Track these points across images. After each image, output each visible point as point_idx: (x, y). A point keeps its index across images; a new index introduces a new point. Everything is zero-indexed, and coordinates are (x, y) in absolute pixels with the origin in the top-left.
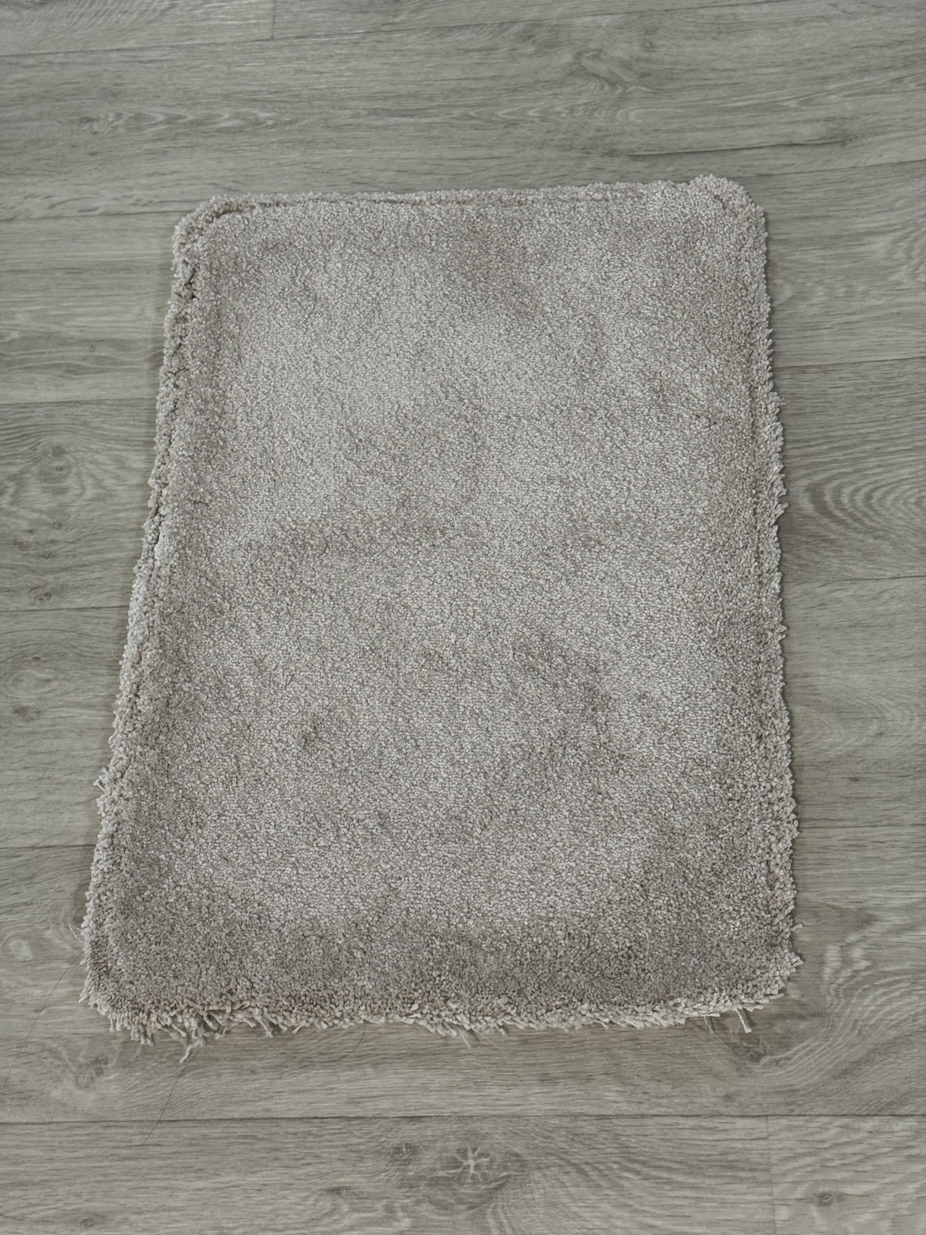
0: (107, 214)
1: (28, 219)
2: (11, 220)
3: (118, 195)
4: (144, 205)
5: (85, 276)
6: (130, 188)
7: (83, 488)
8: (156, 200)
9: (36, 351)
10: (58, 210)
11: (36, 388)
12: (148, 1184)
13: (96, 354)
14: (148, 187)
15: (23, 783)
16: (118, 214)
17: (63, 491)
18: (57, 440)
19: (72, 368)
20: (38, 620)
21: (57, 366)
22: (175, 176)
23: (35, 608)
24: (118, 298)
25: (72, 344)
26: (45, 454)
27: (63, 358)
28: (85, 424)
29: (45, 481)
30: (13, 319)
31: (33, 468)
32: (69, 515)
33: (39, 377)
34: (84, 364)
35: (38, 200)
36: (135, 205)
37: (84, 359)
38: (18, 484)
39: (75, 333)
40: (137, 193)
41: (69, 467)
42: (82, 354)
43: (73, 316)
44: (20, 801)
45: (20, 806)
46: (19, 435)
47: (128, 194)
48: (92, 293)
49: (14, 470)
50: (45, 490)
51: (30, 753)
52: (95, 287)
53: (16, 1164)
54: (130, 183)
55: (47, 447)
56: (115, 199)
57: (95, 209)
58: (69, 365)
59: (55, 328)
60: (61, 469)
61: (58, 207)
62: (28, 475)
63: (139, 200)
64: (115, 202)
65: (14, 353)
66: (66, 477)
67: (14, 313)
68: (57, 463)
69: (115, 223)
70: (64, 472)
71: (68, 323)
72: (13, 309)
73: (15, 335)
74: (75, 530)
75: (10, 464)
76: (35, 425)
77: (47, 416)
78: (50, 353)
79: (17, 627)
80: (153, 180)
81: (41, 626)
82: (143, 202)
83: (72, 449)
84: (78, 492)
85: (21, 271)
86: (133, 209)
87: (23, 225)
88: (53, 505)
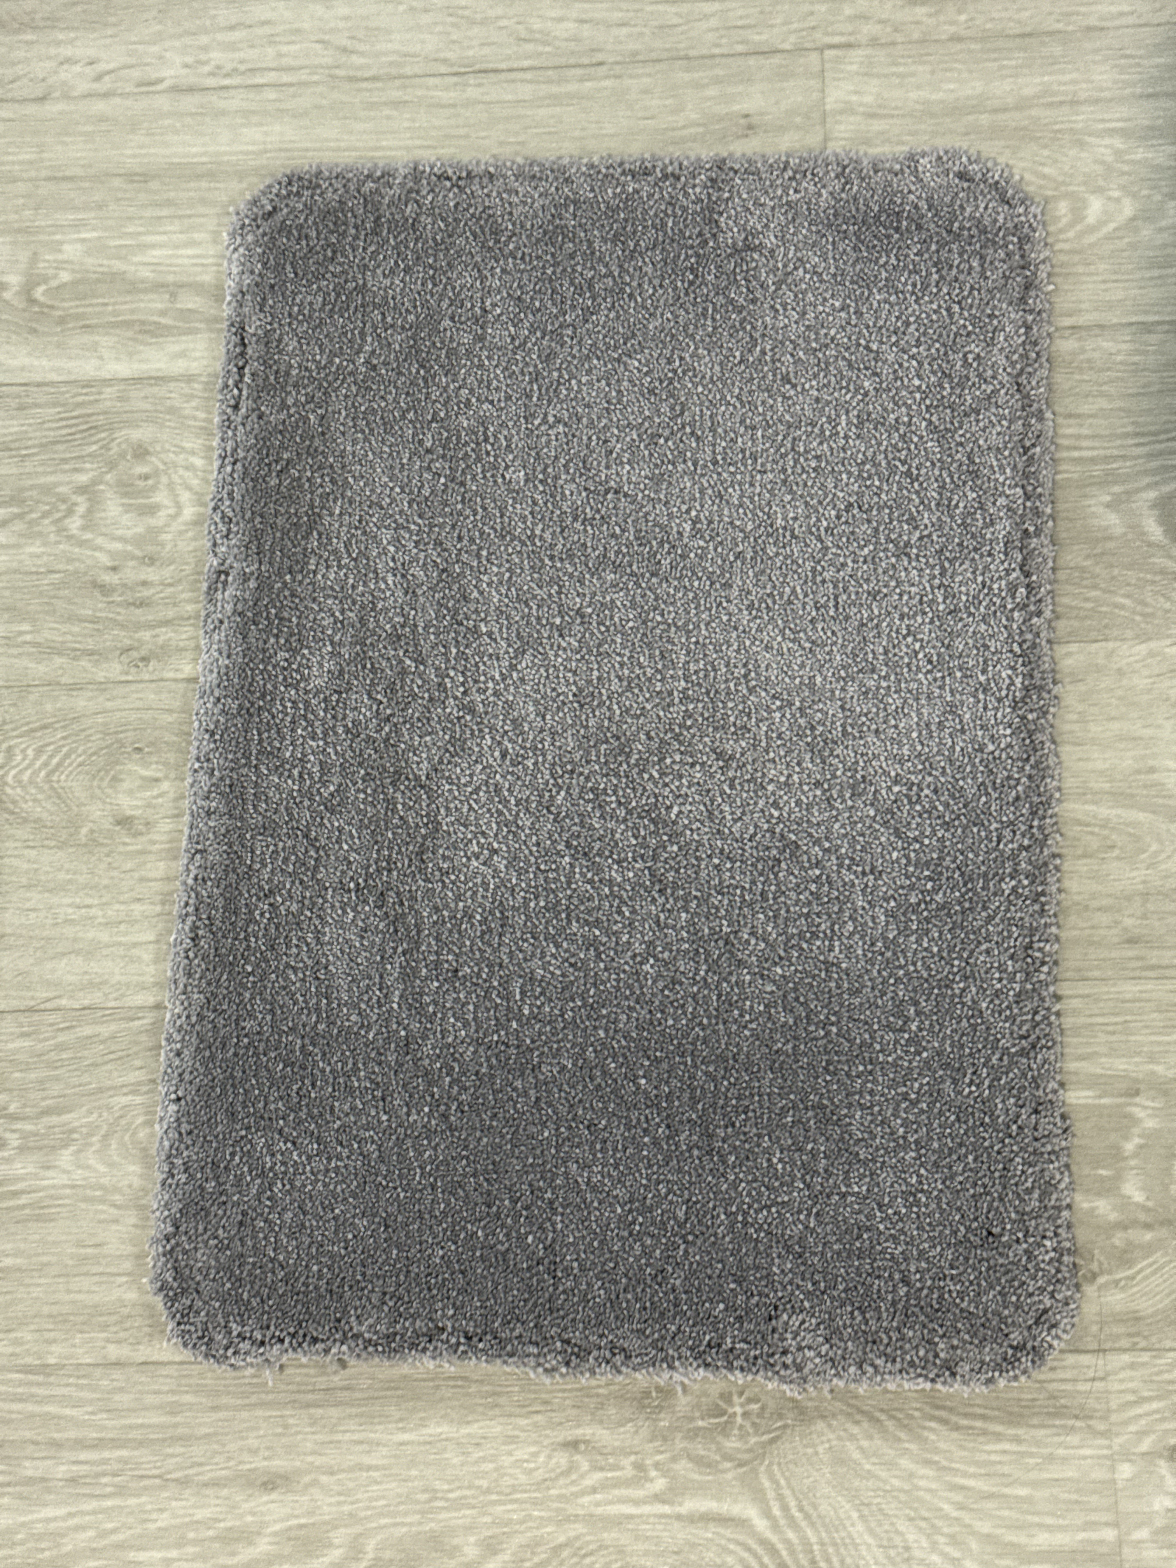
0: (177, 89)
1: (66, 97)
2: (42, 99)
3: (189, 60)
4: (228, 75)
5: (154, 185)
6: (205, 49)
7: (179, 506)
8: (242, 68)
9: (95, 301)
10: (106, 84)
11: (101, 358)
12: (339, 1437)
13: (179, 306)
14: (231, 47)
15: (136, 921)
16: (191, 90)
17: (152, 510)
18: (136, 435)
19: (147, 328)
20: (135, 696)
21: (127, 324)
22: (267, 30)
23: (130, 678)
24: (202, 220)
25: (145, 291)
26: (122, 455)
27: (132, 311)
28: (172, 410)
29: (126, 495)
30: (60, 251)
31: (108, 477)
32: (162, 545)
33: (105, 341)
34: (163, 321)
35: (77, 68)
36: (212, 74)
37: (163, 313)
38: (89, 499)
39: (146, 273)
40: (216, 56)
41: (156, 473)
42: (159, 306)
43: (143, 247)
44: (135, 945)
45: (135, 952)
46: (85, 427)
47: (203, 57)
48: (165, 212)
49: (83, 478)
50: (128, 508)
51: (142, 880)
52: (169, 203)
53: (172, 1413)
54: (204, 39)
55: (124, 446)
56: (186, 66)
57: (160, 81)
58: (143, 323)
59: (118, 265)
60: (146, 477)
61: (107, 78)
62: (102, 487)
63: (218, 67)
64: (187, 70)
65: (66, 305)
66: (154, 488)
67: (61, 243)
68: (141, 469)
69: (189, 102)
70: (150, 482)
71: (136, 259)
72: (58, 237)
73: (65, 277)
74: (172, 567)
75: (76, 470)
76: (105, 413)
77: (120, 399)
78: (114, 304)
79: (109, 704)
80: (237, 35)
81: (139, 704)
82: (224, 71)
83: (158, 449)
84: (171, 511)
85: (65, 179)
86: (211, 82)
87: (60, 106)
88: (140, 530)
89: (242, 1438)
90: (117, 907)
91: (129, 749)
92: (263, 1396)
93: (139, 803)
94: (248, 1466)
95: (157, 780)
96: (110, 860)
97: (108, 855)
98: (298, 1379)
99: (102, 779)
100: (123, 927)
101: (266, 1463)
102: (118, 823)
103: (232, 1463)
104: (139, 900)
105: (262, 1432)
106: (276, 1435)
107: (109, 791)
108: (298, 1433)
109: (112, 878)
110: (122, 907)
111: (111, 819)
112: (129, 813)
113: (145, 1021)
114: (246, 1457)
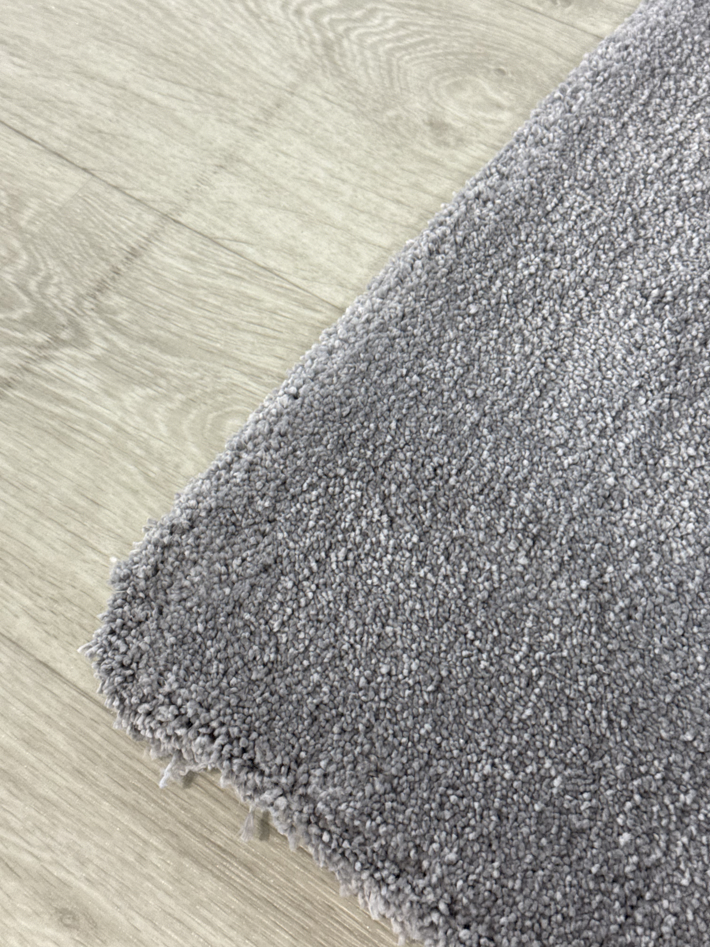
89: (81, 834)
90: (372, 196)
91: (492, 67)
92: (142, 800)
93: (465, 118)
94: (63, 875)
95: (499, 107)
96: (397, 151)
97: (398, 147)
98: (198, 811)
99: (443, 78)
100: (363, 217)
101: (85, 887)
102: (431, 124)
103: (46, 856)
104: (398, 202)
105: (107, 844)
106: (124, 861)
107: (443, 92)
108: (150, 878)
109: (386, 168)
110: (378, 200)
111: (426, 117)
112: (448, 120)
113: (318, 316)
114: (69, 860)
